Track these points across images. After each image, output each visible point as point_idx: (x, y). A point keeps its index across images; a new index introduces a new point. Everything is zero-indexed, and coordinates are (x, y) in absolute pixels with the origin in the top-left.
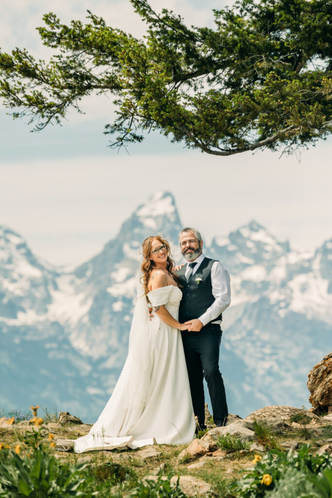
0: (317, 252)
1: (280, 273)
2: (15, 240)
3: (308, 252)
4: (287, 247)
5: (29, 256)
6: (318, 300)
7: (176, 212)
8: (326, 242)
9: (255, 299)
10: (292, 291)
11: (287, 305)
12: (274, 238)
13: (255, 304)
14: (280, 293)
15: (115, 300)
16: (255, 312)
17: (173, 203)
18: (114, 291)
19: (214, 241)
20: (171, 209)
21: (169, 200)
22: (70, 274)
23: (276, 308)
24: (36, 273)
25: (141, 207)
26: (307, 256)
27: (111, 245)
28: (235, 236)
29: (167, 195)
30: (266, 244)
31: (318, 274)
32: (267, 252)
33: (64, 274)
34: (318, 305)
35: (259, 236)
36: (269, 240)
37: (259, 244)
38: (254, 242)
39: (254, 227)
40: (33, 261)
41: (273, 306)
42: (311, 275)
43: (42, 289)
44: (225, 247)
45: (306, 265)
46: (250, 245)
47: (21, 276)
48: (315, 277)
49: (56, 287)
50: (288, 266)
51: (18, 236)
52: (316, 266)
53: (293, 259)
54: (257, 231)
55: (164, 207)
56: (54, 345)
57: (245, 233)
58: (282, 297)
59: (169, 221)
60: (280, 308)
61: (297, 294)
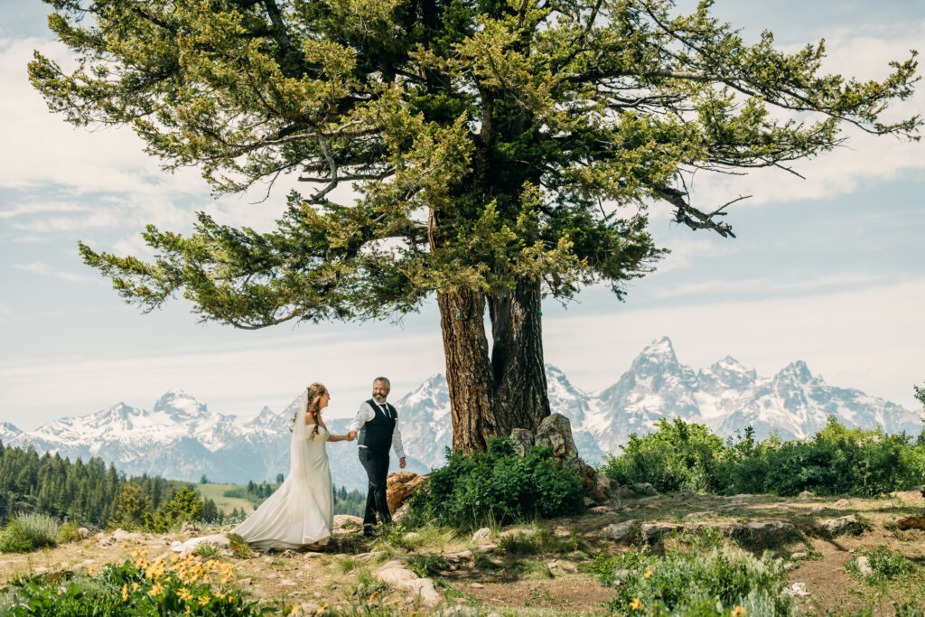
0: (776, 378)
1: (749, 394)
2: (559, 375)
3: (769, 378)
4: (754, 374)
5: (567, 384)
6: (778, 413)
7: (672, 350)
8: (783, 370)
9: (733, 412)
10: (759, 407)
11: (757, 417)
12: (744, 368)
13: (731, 417)
14: (750, 408)
15: (630, 416)
16: (732, 423)
17: (670, 345)
18: (629, 410)
19: (700, 371)
20: (669, 349)
21: (667, 343)
22: (597, 398)
23: (747, 420)
24: (573, 398)
25: (647, 348)
26: (769, 381)
27: (624, 377)
28: (716, 367)
29: (666, 339)
30: (739, 373)
31: (777, 394)
32: (740, 378)
33: (593, 398)
34: (778, 416)
35: (734, 367)
36: (741, 370)
37: (732, 373)
38: (729, 371)
39: (731, 360)
40: (570, 390)
41: (745, 418)
42: (772, 395)
43: (577, 409)
44: (709, 376)
45: (769, 387)
46: (727, 373)
47: (562, 400)
48: (775, 396)
49: (587, 408)
50: (755, 388)
51: (559, 372)
52: (776, 388)
53: (758, 383)
54: (731, 364)
55: (664, 348)
56: (587, 450)
57: (724, 365)
58: (752, 411)
59: (668, 358)
60: (751, 420)
61: (762, 408)
